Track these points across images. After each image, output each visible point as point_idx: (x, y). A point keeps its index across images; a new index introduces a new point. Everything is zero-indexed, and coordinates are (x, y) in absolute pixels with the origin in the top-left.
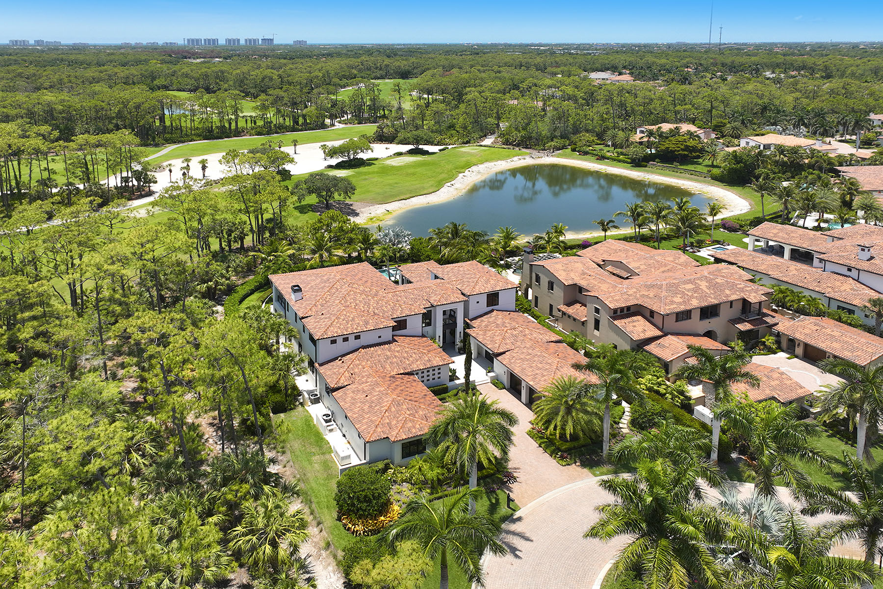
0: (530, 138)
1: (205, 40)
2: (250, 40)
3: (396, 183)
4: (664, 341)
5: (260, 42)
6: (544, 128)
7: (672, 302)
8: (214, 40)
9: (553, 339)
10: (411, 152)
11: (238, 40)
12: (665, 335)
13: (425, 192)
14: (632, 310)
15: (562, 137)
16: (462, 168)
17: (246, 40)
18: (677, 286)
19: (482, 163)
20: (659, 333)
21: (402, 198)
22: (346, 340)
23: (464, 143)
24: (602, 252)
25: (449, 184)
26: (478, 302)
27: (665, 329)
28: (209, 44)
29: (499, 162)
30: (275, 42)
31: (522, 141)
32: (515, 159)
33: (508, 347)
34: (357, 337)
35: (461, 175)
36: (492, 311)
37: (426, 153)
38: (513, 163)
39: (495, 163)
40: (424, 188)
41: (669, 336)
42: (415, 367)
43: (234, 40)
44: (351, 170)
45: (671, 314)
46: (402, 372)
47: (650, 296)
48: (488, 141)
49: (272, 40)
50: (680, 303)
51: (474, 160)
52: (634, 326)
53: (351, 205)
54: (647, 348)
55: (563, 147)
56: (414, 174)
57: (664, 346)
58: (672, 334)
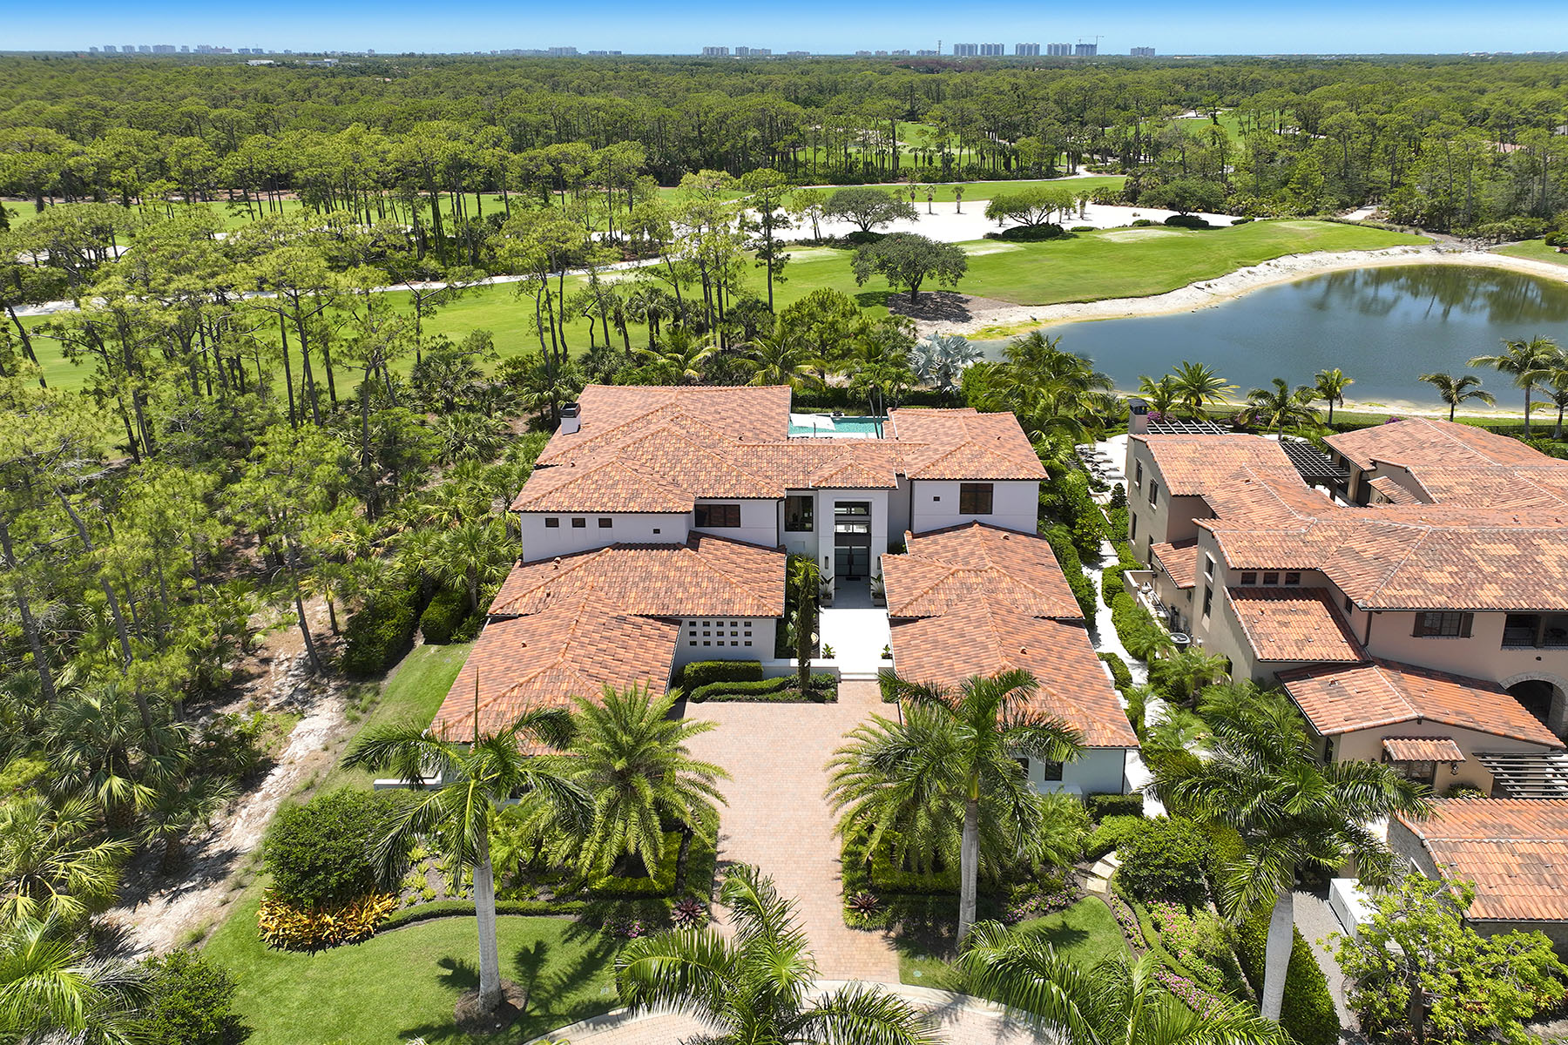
0: (1453, 211)
1: (983, 46)
2: (1057, 47)
3: (1087, 272)
4: (1349, 680)
5: (1073, 52)
6: (1493, 194)
7: (1416, 581)
8: (997, 47)
9: (1058, 613)
10: (1171, 222)
11: (1037, 47)
12: (1365, 663)
13: (1137, 292)
14: (1304, 582)
15: (1534, 213)
16: (1256, 257)
17: (1050, 46)
18: (1460, 540)
19: (1310, 251)
20: (1348, 654)
21: (1079, 298)
22: (579, 523)
23: (1300, 214)
24: (1385, 441)
25: (1201, 284)
26: (936, 499)
27: (1374, 648)
28: (989, 52)
29: (1353, 254)
30: (1099, 52)
31: (1430, 216)
32: (1397, 250)
33: (933, 607)
34: (605, 523)
35: (1243, 270)
36: (970, 525)
37: (1205, 225)
38: (1383, 258)
39: (1340, 255)
40: (1137, 285)
41: (1375, 670)
42: (686, 609)
43: (1030, 47)
44: (1025, 244)
45: (1405, 610)
46: (653, 612)
47: (1365, 555)
48: (1358, 215)
49: (1093, 47)
50: (1439, 589)
51: (1292, 244)
52: (1286, 625)
53: (967, 301)
54: (1293, 687)
55: (1531, 235)
56: (1138, 259)
57: (1342, 692)
58: (1386, 664)
